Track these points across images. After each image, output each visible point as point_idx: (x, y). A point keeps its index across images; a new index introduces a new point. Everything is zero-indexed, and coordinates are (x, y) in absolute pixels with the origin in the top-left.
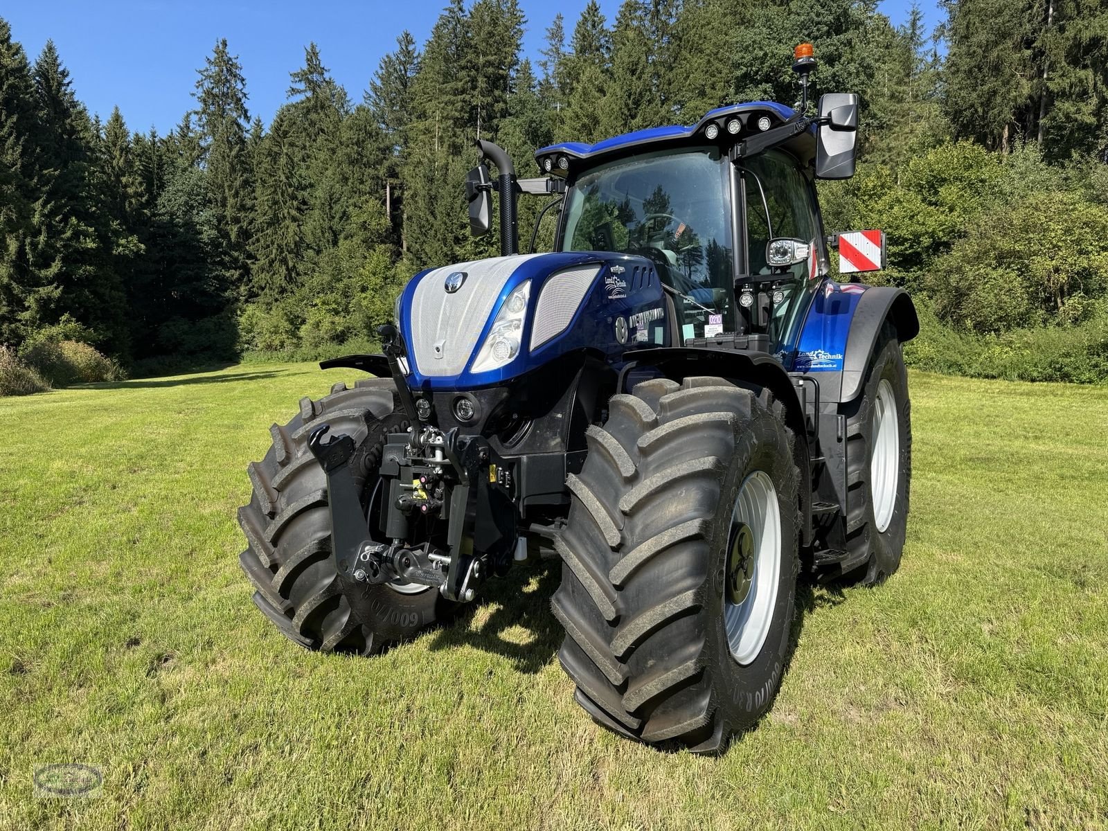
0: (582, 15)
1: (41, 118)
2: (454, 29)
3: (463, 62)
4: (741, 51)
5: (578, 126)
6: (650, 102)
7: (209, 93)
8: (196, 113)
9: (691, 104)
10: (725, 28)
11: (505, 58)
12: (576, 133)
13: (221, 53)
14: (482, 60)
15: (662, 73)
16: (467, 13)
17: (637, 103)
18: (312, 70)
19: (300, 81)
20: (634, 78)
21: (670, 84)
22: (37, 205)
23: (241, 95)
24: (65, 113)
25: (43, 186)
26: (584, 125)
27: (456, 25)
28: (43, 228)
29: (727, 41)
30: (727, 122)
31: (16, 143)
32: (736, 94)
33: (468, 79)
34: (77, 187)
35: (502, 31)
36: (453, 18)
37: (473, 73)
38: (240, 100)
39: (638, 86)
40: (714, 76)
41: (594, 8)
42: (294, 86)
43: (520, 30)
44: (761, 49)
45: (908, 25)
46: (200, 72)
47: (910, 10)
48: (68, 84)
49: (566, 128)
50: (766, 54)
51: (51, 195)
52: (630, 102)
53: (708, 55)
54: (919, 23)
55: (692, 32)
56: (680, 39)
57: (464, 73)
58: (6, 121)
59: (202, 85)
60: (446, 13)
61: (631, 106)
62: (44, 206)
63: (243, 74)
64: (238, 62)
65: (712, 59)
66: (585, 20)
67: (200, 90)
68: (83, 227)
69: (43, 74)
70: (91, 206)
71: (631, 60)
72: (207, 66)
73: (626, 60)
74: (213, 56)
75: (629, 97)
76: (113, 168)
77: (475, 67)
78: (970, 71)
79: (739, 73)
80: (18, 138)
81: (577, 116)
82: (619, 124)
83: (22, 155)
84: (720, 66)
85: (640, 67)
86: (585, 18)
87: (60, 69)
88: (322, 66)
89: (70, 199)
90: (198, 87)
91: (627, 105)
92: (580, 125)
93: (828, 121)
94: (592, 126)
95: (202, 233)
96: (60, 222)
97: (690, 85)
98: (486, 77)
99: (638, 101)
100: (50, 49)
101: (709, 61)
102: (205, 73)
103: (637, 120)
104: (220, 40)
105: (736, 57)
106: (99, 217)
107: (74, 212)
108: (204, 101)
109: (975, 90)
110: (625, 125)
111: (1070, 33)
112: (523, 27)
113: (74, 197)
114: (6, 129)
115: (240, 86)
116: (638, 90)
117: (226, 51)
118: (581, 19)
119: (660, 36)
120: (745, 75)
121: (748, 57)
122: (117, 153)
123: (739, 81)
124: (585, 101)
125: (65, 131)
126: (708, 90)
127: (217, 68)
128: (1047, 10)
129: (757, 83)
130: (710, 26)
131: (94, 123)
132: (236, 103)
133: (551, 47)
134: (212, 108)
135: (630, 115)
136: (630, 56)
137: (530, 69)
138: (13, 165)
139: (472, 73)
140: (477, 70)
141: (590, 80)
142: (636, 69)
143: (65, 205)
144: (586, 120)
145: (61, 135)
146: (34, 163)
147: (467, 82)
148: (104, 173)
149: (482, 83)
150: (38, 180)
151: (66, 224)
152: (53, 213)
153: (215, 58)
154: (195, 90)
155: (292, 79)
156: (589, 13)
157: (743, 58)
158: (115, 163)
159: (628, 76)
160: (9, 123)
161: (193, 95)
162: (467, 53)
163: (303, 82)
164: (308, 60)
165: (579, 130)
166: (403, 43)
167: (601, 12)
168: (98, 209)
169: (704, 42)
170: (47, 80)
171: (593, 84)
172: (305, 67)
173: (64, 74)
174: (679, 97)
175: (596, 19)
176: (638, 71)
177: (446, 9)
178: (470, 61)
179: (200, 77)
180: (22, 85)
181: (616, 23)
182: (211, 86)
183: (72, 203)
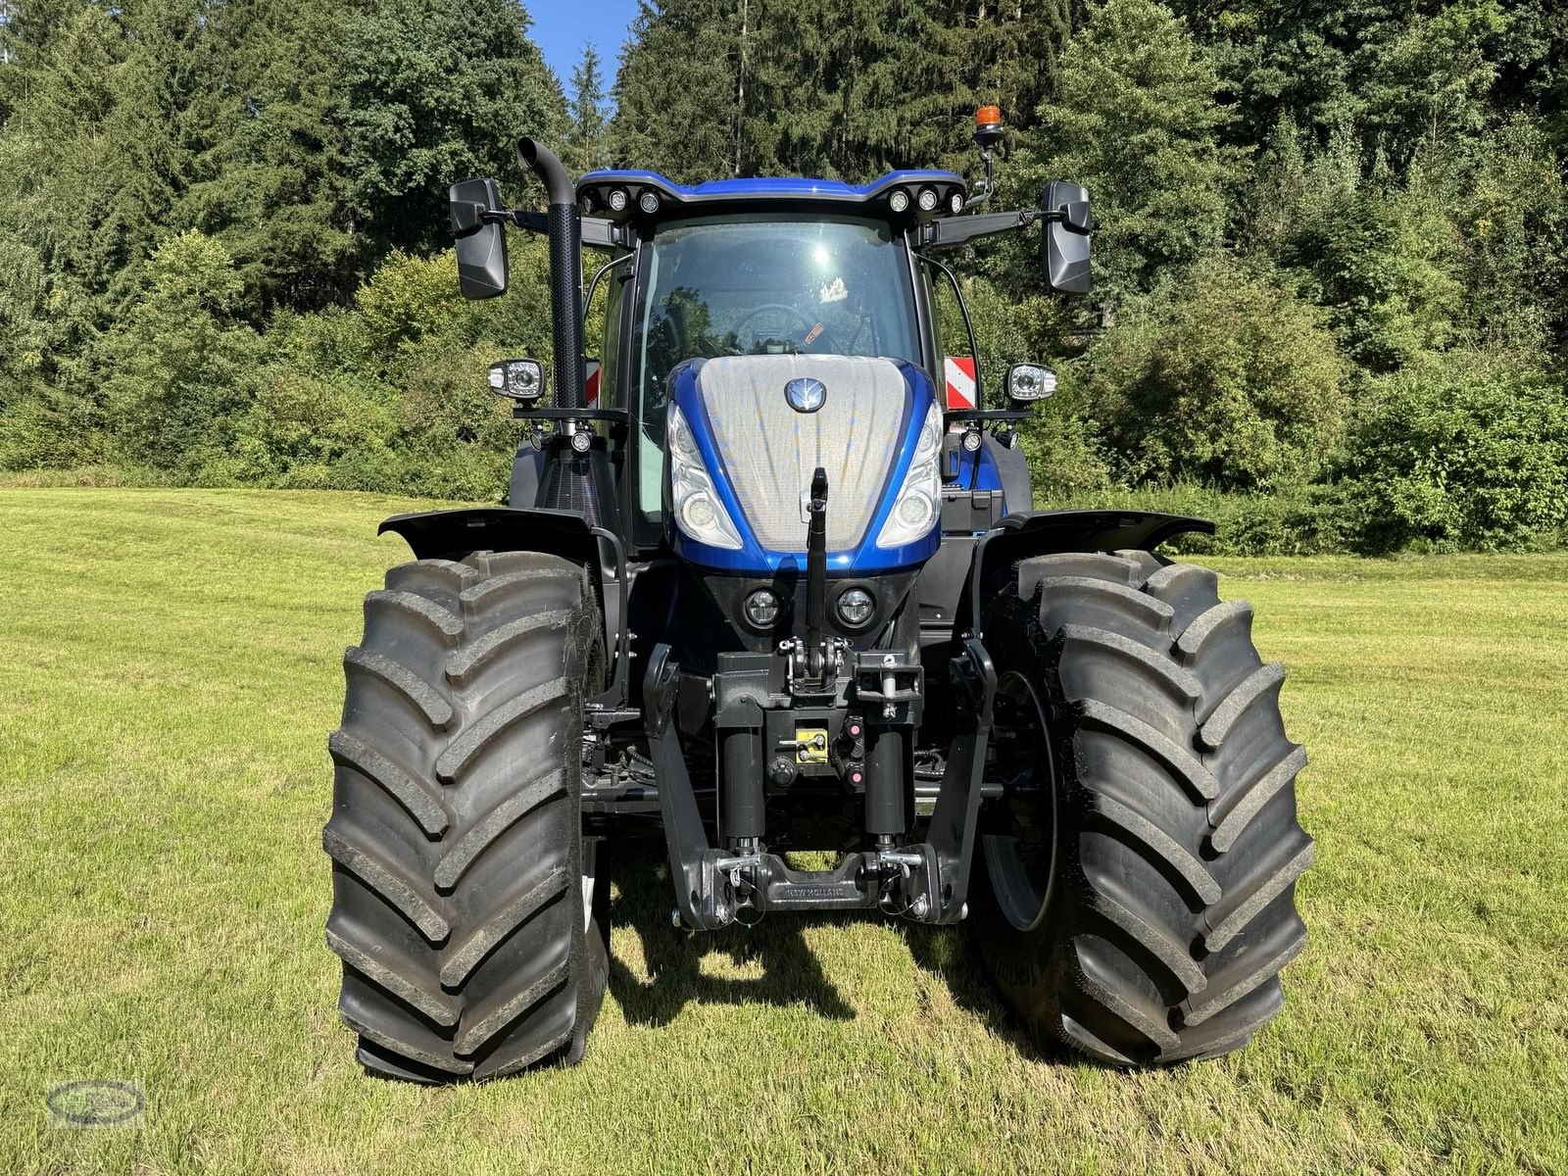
4: (360, 46)
5: (73, 101)
17: (188, 86)
20: (180, 45)
26: (84, 103)
32: (353, 108)
39: (188, 59)
40: (313, 73)
44: (392, 50)
45: (582, 69)
47: (585, 50)
50: (399, 61)
52: (175, 81)
53: (301, 38)
54: (596, 70)
61: (176, 87)
65: (308, 47)
71: (174, 13)
75: (173, 74)
78: (675, 147)
79: (357, 79)
81: (69, 84)
82: (155, 114)
84: (323, 60)
85: (190, 29)
91: (169, 86)
92: (76, 99)
93: (1062, 217)
94: (99, 107)
97: (270, 78)
99: (189, 83)
101: (303, 49)
103: (187, 113)
105: (353, 54)
109: (680, 172)
110: (167, 116)
111: (779, 127)
116: (189, 66)
120: (367, 84)
121: (371, 59)
123: (356, 91)
124: (83, 62)
126: (303, 93)
128: (737, 91)
129: (389, 100)
135: (175, 103)
136: (172, 7)
141: (92, 28)
142: (183, 32)
144: (87, 95)
157: (362, 57)
159: (170, 38)
165: (73, 109)
171: (99, 36)
176: (188, 35)
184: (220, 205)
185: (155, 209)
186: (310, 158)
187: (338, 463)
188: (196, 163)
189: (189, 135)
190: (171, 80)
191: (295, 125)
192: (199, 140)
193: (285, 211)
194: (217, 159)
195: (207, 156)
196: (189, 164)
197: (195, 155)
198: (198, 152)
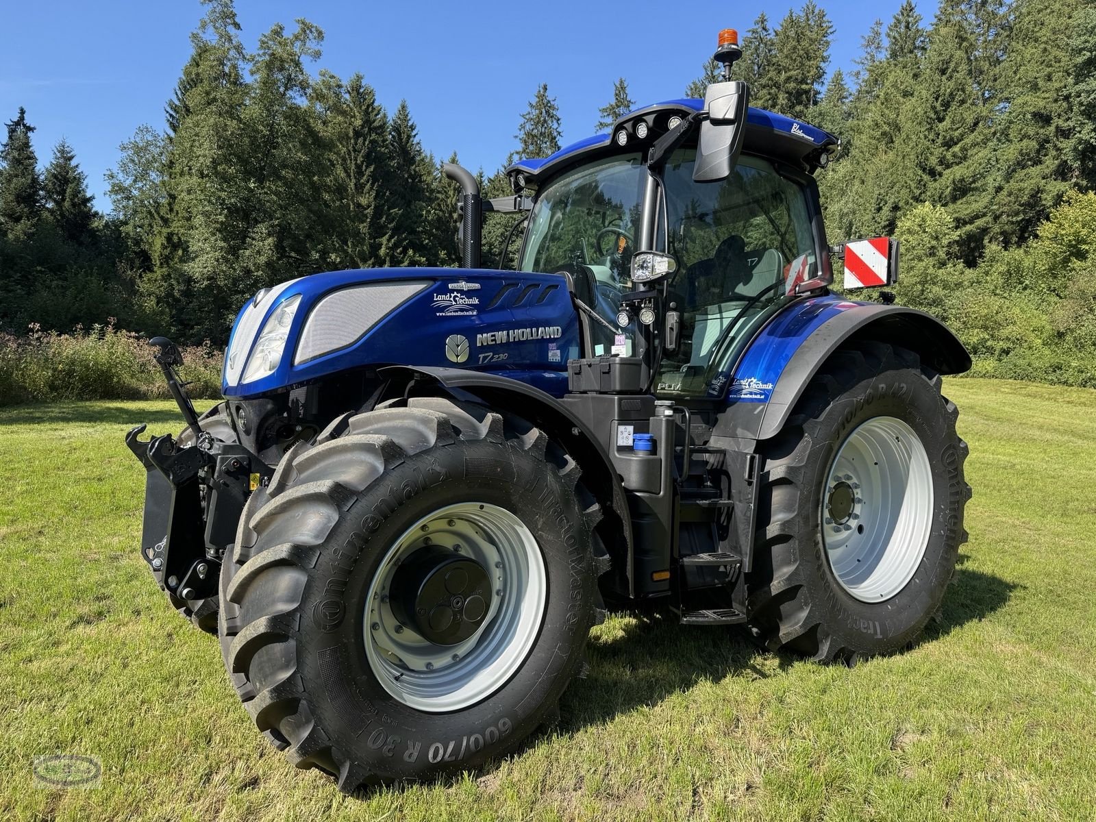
0: (895, 17)
1: (393, 167)
2: (757, 49)
3: (763, 81)
4: (1085, 34)
5: (877, 134)
6: (963, 102)
7: (529, 134)
8: (517, 153)
9: (1019, 101)
10: (1067, 10)
11: (809, 72)
12: (874, 142)
13: (541, 97)
14: (783, 76)
15: (986, 69)
16: (771, 31)
17: (946, 105)
18: (619, 104)
19: (608, 115)
20: (944, 78)
21: (995, 80)
22: (384, 240)
23: (556, 134)
24: (411, 161)
25: (390, 223)
26: (884, 134)
27: (759, 45)
28: (388, 258)
29: (1068, 25)
30: (635, 127)
31: (372, 188)
32: (1076, 84)
33: (769, 97)
34: (415, 223)
35: (807, 45)
36: (755, 38)
37: (774, 90)
38: (555, 138)
39: (948, 86)
40: (1051, 66)
41: (908, 8)
42: (603, 121)
43: (827, 42)
46: (523, 116)
48: (415, 136)
49: (863, 137)
51: (396, 231)
52: (938, 105)
53: (1044, 43)
55: (1027, 19)
56: (1011, 29)
57: (765, 91)
58: (366, 170)
59: (524, 127)
60: (750, 35)
61: (939, 108)
62: (389, 240)
63: (558, 114)
64: (556, 104)
65: (1049, 47)
66: (899, 21)
67: (523, 132)
68: (417, 258)
69: (397, 129)
70: (425, 239)
71: (941, 58)
72: (529, 109)
73: (936, 59)
74: (534, 101)
75: (937, 99)
76: (448, 206)
77: (777, 85)
79: (1080, 60)
80: (373, 184)
81: (877, 124)
82: (923, 129)
83: (375, 198)
84: (1060, 54)
85: (952, 65)
86: (898, 20)
87: (410, 124)
88: (628, 99)
89: (410, 233)
90: (520, 130)
91: (933, 108)
92: (879, 133)
94: (893, 134)
95: (514, 261)
96: (400, 254)
97: (1020, 79)
98: (787, 93)
99: (948, 102)
100: (403, 107)
101: (1045, 50)
102: (527, 117)
103: (945, 123)
104: (542, 85)
105: (1077, 42)
106: (430, 248)
107: (412, 245)
108: (525, 142)
110: (931, 129)
112: (829, 38)
113: (413, 232)
114: (365, 178)
115: (555, 125)
116: (948, 90)
117: (546, 94)
118: (893, 21)
119: (986, 29)
120: (1088, 62)
122: (451, 193)
123: (1080, 69)
124: (887, 108)
125: (410, 176)
126: (1041, 83)
127: (537, 111)
130: (1049, 11)
131: (439, 167)
132: (551, 142)
133: (866, 55)
134: (531, 148)
135: (937, 118)
136: (941, 54)
137: (842, 80)
138: (369, 207)
139: (772, 91)
140: (778, 88)
141: (894, 86)
142: (947, 68)
143: (405, 239)
144: (886, 128)
145: (407, 179)
146: (384, 205)
147: (767, 101)
148: (441, 210)
149: (782, 99)
150: (386, 219)
151: (405, 256)
152: (396, 246)
153: (537, 103)
154: (517, 133)
155: (600, 114)
156: (903, 14)
157: (1086, 41)
158: (449, 201)
159: (937, 77)
160: (367, 173)
161: (516, 137)
162: (768, 71)
163: (611, 116)
164: (617, 95)
165: (878, 139)
166: (709, 69)
167: (917, 12)
168: (430, 241)
169: (1040, 29)
170: (399, 134)
171: (899, 88)
172: (613, 102)
173: (412, 128)
174: (1006, 94)
175: (910, 19)
176: (950, 70)
177: (749, 31)
178: (771, 79)
179: (522, 121)
180: (380, 139)
181: (935, 21)
182: (531, 127)
183: (411, 237)
184: (962, 180)
185: (917, 192)
186: (1042, 131)
187: (1005, 359)
188: (949, 156)
189: (945, 137)
190: (935, 104)
191: (1032, 109)
192: (952, 139)
193: (1020, 174)
194: (964, 149)
195: (956, 149)
196: (944, 157)
197: (947, 150)
198: (950, 147)
